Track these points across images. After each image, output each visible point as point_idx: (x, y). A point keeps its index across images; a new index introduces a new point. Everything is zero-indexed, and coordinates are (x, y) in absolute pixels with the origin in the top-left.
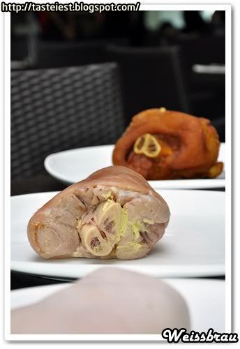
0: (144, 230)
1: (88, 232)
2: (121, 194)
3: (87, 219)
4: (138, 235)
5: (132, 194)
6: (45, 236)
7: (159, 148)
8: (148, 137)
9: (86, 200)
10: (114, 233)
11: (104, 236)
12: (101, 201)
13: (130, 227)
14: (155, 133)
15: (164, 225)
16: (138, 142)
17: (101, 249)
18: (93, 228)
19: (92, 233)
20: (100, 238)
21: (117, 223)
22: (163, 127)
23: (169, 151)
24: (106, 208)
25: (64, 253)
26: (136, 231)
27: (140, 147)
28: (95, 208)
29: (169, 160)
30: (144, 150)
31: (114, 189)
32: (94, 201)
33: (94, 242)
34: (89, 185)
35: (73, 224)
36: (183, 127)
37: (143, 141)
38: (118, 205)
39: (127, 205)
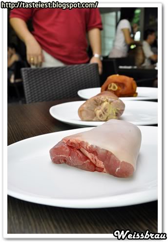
0: (117, 112)
1: (98, 112)
2: (109, 100)
3: (98, 108)
4: (115, 114)
5: (113, 100)
6: (84, 114)
7: (117, 87)
8: (113, 84)
9: (98, 102)
10: (107, 113)
11: (104, 113)
12: (103, 102)
13: (112, 111)
14: (115, 82)
15: (123, 110)
16: (109, 85)
17: (103, 118)
18: (100, 111)
19: (100, 112)
20: (103, 114)
21: (108, 109)
22: (118, 80)
23: (120, 88)
24: (105, 104)
25: (90, 119)
26: (114, 112)
27: (110, 87)
28: (101, 104)
29: (120, 91)
30: (112, 88)
31: (107, 98)
32: (100, 102)
33: (101, 115)
34: (99, 97)
35: (93, 109)
36: (125, 80)
37: (111, 85)
38: (109, 103)
39: (112, 103)
